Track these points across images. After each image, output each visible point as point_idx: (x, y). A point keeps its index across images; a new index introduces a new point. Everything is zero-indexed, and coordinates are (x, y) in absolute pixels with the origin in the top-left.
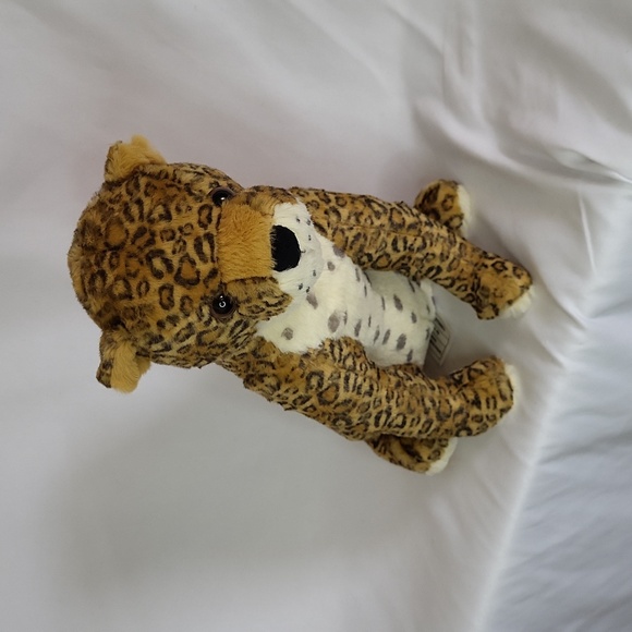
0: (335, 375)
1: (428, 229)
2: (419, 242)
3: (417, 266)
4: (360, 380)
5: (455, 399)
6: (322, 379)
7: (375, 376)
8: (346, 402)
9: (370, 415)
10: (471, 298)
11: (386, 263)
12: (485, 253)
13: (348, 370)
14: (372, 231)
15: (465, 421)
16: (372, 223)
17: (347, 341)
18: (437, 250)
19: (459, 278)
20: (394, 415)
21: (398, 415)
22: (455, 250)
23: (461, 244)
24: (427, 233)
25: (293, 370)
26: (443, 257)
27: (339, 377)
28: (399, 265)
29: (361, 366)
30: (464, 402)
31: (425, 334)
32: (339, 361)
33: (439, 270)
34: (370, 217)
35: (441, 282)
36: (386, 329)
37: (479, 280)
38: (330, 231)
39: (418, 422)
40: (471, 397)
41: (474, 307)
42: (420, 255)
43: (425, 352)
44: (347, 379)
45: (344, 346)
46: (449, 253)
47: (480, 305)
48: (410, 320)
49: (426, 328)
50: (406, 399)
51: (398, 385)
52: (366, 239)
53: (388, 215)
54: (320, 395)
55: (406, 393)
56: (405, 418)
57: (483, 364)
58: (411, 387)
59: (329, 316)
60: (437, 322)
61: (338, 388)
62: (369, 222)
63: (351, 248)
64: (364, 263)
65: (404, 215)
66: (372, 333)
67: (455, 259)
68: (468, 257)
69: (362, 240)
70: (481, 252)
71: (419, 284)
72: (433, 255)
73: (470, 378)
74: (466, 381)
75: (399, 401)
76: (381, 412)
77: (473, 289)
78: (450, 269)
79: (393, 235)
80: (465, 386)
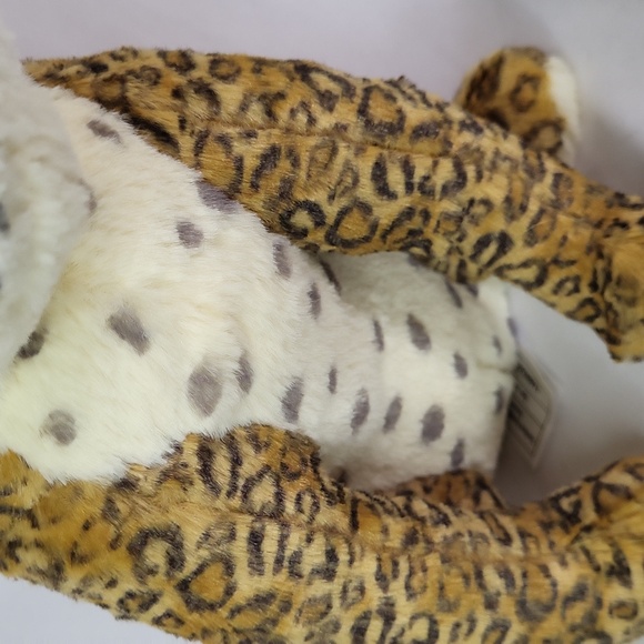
0: (218, 533)
1: (467, 137)
2: (445, 172)
3: (447, 234)
4: (295, 539)
5: (563, 563)
6: (178, 546)
7: (343, 523)
8: (262, 600)
9: (336, 627)
10: (589, 311)
11: (363, 231)
12: (619, 196)
13: (260, 516)
14: (313, 141)
15: (592, 618)
16: (312, 121)
17: (258, 436)
18: (495, 190)
19: (556, 261)
20: (402, 619)
21: (414, 618)
22: (543, 189)
23: (558, 176)
24: (466, 147)
25: (86, 527)
26: (514, 207)
27: (232, 536)
28: (400, 233)
29: (299, 499)
30: (588, 571)
31: (492, 401)
32: (229, 494)
33: (505, 242)
34: (305, 106)
35: (515, 274)
36: (390, 396)
37: (610, 262)
38: (186, 143)
39: (471, 630)
40: (605, 557)
41: (599, 331)
42: (450, 206)
43: (498, 442)
44: (256, 539)
45: (247, 449)
46: (526, 197)
47: (615, 325)
48: (451, 371)
49: (494, 388)
50: (433, 576)
51: (411, 539)
52: (296, 163)
53: (358, 100)
54: (184, 586)
55: (433, 561)
56: (433, 623)
57: (631, 471)
58: (447, 542)
59: (187, 370)
60: (521, 373)
61: (229, 568)
62: (302, 118)
63: (255, 186)
64: (305, 233)
65: (402, 103)
66: (344, 409)
67: (542, 212)
68: (576, 208)
69: (284, 165)
70: (609, 194)
71: (474, 292)
72: (487, 203)
73: (600, 509)
74: (589, 515)
75: (415, 583)
76: (366, 616)
77: (594, 286)
78: (532, 238)
79: (373, 153)
80: (588, 529)
